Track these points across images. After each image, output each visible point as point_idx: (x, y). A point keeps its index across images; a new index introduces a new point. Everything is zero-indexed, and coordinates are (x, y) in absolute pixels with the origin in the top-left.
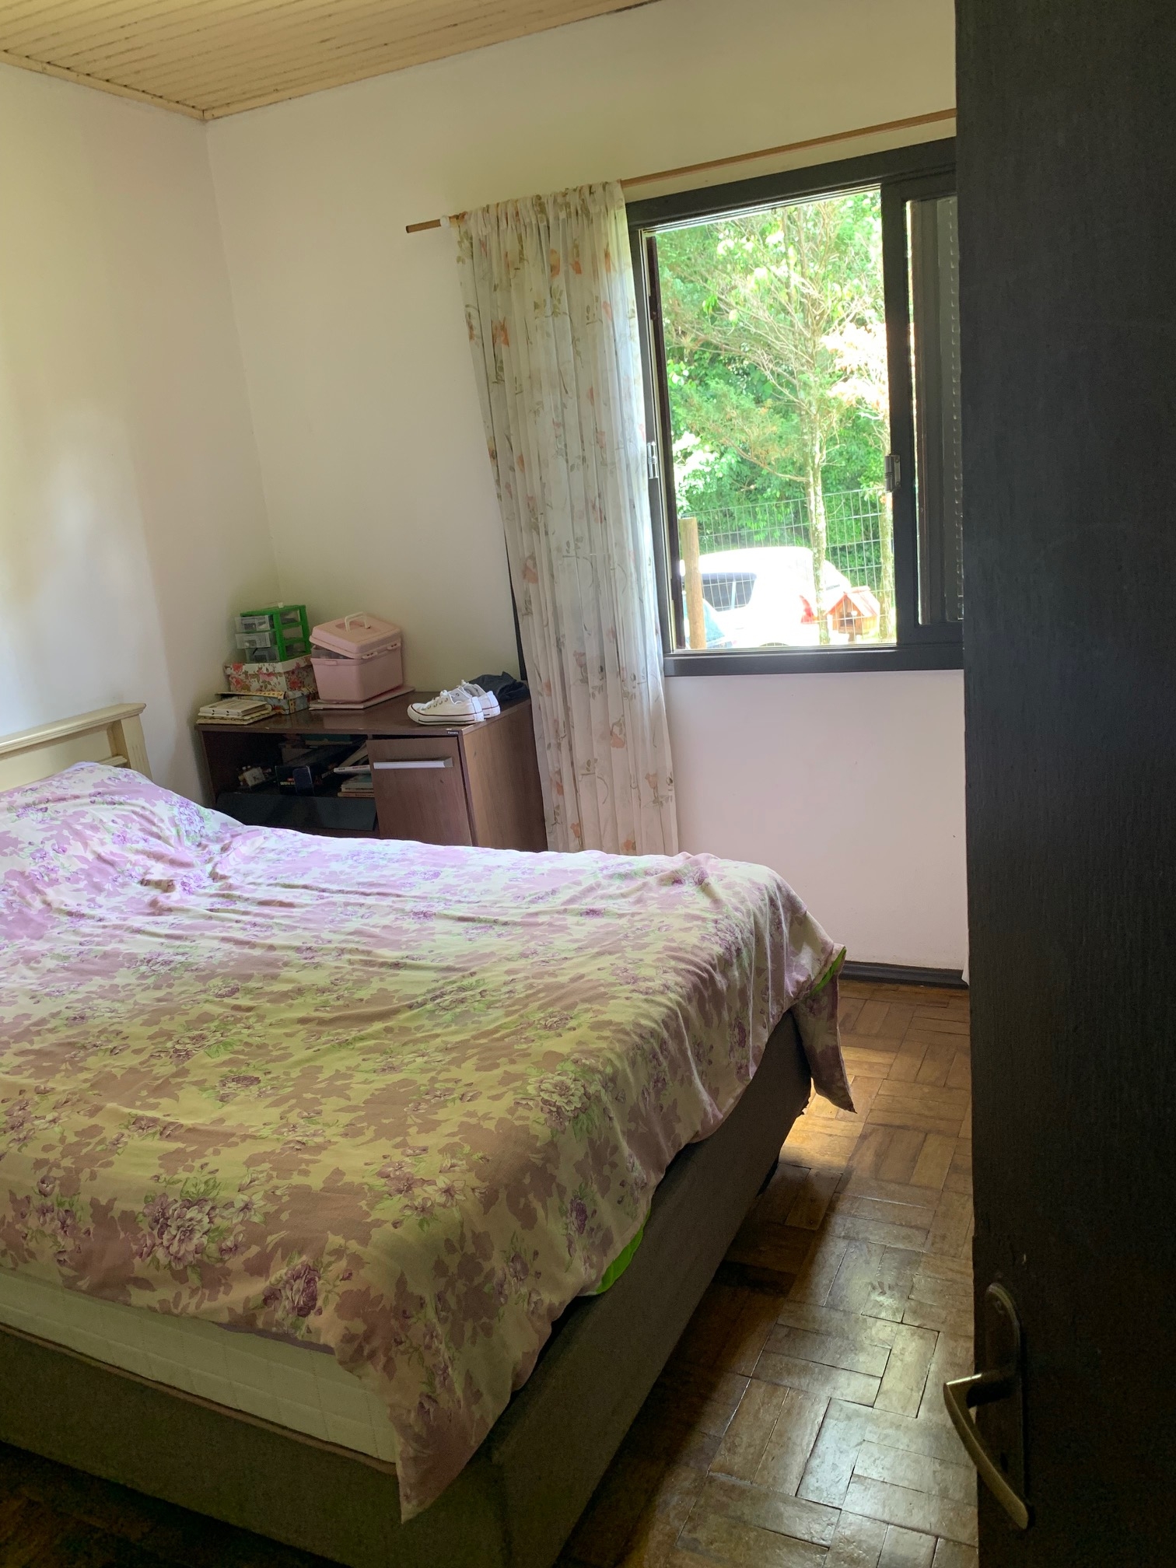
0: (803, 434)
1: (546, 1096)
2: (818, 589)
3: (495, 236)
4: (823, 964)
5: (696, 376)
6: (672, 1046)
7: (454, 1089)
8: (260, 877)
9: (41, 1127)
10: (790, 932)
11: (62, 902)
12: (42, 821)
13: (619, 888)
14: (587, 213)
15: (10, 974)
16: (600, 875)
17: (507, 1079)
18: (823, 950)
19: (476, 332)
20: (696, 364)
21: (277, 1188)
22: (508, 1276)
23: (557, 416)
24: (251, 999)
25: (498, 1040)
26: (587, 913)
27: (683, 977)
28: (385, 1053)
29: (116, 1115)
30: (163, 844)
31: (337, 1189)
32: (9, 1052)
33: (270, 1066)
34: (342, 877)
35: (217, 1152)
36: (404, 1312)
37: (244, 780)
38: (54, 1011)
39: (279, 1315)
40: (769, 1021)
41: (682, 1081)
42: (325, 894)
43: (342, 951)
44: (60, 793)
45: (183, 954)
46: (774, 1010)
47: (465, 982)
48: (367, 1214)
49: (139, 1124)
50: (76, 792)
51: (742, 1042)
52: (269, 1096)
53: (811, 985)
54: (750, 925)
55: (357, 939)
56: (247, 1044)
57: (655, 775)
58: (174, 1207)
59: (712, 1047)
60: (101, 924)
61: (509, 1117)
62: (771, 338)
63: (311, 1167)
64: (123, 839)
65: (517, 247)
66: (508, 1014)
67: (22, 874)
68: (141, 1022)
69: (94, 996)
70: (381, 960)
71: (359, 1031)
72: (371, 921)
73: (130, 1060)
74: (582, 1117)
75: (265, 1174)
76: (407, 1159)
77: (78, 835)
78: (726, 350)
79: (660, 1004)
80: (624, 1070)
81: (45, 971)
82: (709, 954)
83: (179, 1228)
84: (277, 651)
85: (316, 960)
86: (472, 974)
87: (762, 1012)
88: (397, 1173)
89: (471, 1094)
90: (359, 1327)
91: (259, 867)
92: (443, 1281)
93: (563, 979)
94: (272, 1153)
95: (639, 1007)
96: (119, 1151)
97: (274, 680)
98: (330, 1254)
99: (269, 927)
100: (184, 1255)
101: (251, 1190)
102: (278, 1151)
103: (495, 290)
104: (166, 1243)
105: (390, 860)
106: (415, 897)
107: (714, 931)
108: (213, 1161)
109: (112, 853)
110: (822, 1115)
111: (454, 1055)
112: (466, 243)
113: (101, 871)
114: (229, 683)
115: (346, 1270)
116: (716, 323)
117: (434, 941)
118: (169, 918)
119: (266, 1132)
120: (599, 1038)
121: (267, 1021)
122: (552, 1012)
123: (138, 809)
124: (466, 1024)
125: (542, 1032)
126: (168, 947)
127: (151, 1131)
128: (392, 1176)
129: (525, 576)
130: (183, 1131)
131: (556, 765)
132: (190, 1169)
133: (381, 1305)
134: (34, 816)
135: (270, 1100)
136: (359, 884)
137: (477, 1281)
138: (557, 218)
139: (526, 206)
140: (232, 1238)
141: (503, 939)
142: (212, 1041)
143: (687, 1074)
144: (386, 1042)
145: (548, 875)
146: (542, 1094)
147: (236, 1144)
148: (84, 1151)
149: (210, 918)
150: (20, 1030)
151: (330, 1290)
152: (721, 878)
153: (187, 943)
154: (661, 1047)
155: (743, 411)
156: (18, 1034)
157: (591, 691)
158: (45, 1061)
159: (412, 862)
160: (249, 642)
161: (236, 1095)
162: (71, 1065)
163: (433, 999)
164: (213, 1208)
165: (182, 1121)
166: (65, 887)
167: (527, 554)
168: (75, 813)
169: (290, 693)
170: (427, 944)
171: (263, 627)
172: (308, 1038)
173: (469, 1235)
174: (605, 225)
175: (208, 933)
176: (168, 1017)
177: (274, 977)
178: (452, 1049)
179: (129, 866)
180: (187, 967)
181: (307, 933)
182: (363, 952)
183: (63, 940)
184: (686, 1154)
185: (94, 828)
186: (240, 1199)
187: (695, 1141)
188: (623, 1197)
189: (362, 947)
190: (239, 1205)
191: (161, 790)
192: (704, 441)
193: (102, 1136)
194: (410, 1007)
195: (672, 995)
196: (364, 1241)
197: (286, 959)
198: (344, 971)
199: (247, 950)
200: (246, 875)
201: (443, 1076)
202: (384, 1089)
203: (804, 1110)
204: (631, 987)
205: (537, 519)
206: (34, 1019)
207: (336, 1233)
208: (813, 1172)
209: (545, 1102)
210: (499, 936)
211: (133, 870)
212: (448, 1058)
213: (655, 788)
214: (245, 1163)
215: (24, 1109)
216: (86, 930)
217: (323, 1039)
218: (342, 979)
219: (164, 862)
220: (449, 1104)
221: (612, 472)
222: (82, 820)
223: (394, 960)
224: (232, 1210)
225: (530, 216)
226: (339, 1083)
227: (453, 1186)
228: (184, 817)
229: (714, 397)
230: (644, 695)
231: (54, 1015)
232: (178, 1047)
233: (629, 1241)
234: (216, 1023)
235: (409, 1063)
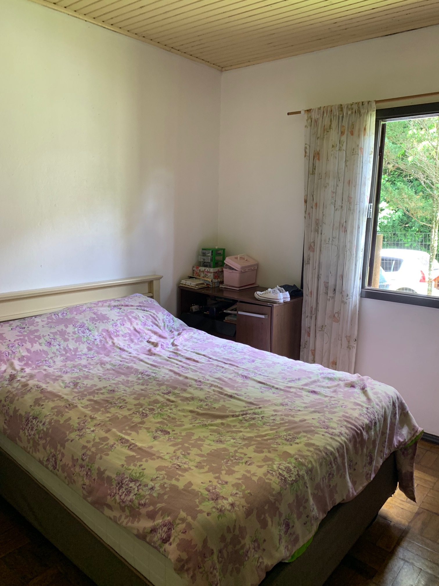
0: (433, 208)
1: (281, 472)
2: (430, 270)
3: (321, 118)
4: (412, 435)
5: (391, 181)
6: (339, 460)
7: (243, 458)
8: (189, 348)
9: (88, 432)
10: (399, 418)
11: (119, 344)
12: (119, 313)
13: (327, 383)
14: (359, 112)
15: (94, 367)
16: (320, 376)
17: (266, 459)
18: (413, 429)
19: (307, 154)
20: (391, 176)
21: (165, 483)
22: (251, 549)
23: (334, 189)
24: (175, 397)
25: (265, 440)
26: (312, 392)
27: (349, 430)
28: (219, 434)
29: (115, 435)
30: (158, 328)
31: (188, 490)
32: (86, 398)
33: (175, 428)
34: (218, 354)
35: (147, 461)
36: (204, 554)
37: (192, 309)
38: (105, 386)
39: (155, 539)
40: (384, 456)
41: (341, 476)
42: (211, 360)
43: (212, 385)
44: (127, 303)
45: (155, 373)
46: (387, 451)
47: (256, 411)
48: (198, 506)
49: (122, 441)
50: (133, 304)
51: (370, 463)
52: (172, 441)
53: (405, 444)
54: (382, 412)
55: (218, 381)
56: (169, 417)
57: (350, 337)
58: (126, 480)
59: (356, 463)
60: (130, 355)
61: (264, 477)
62: (426, 168)
63: (181, 478)
64: (145, 324)
65: (329, 123)
66: (271, 430)
67: (107, 331)
68: (133, 398)
69: (120, 383)
70: (226, 393)
71: (211, 421)
72: (225, 375)
73: (126, 413)
74: (295, 484)
75: (162, 476)
76: (218, 485)
77: (130, 320)
78: (406, 171)
79: (337, 441)
80: (317, 467)
81: (106, 369)
82: (362, 423)
83: (126, 489)
84: (212, 264)
85: (202, 387)
86: (260, 408)
87: (381, 451)
88: (213, 491)
89: (250, 462)
90: (185, 556)
91: (189, 344)
92: (222, 545)
93: (297, 419)
94: (167, 467)
95: (328, 440)
96: (113, 450)
97: (209, 274)
98: (180, 519)
99: (188, 369)
100: (126, 501)
101: (155, 482)
102: (169, 467)
103: (318, 139)
104: (120, 494)
105: (237, 351)
106: (243, 369)
107: (366, 412)
108: (145, 465)
109: (140, 329)
110: (400, 498)
111: (246, 442)
112: (310, 121)
113: (134, 335)
114: (193, 273)
115: (184, 529)
116: (404, 161)
117: (247, 389)
118: (153, 358)
119: (167, 457)
120: (308, 450)
121: (178, 408)
122: (290, 434)
123: (152, 314)
124: (254, 429)
125: (284, 442)
126: (150, 369)
127: (126, 445)
128: (211, 491)
129: (309, 249)
130: (137, 448)
131: (309, 324)
132: (135, 465)
133: (195, 549)
134: (116, 310)
135: (171, 443)
136: (224, 358)
137: (238, 547)
138: (347, 113)
139: (335, 108)
140: (144, 500)
141: (275, 395)
142: (156, 412)
143: (344, 473)
144: (221, 429)
145: (298, 371)
146: (279, 470)
147: (154, 459)
148: (100, 446)
149: (168, 360)
150: (91, 391)
151: (176, 536)
152: (372, 389)
153: (157, 369)
154: (334, 460)
155: (409, 196)
156: (91, 392)
157: (328, 298)
158: (96, 405)
159: (245, 354)
160: (203, 259)
161: (160, 437)
162: (105, 409)
163: (242, 415)
164: (140, 485)
165: (137, 444)
166: (121, 338)
167: (312, 241)
168: (130, 312)
169: (214, 280)
170: (244, 390)
171: (209, 254)
172: (192, 419)
173: (237, 527)
174: (366, 118)
175: (165, 367)
176: (143, 398)
177: (185, 390)
178: (246, 439)
179: (144, 335)
180: (155, 379)
181: (200, 375)
182: (219, 388)
183: (115, 358)
184: (337, 508)
185: (136, 318)
186: (151, 484)
187: (343, 502)
188: (306, 523)
189: (219, 385)
190: (150, 487)
191: (162, 308)
192: (390, 205)
193: (108, 442)
194: (233, 416)
195: (343, 438)
196: (194, 518)
197: (190, 383)
198: (211, 394)
199: (177, 377)
200: (184, 346)
201: (240, 451)
202: (215, 450)
203: (392, 495)
204: (325, 430)
205: (318, 228)
206: (97, 388)
207: (184, 511)
208: (392, 524)
209: (280, 474)
210: (274, 393)
211: (146, 336)
212: (244, 443)
213: (349, 342)
214: (156, 469)
215: (84, 423)
216: (124, 356)
217: (197, 421)
218: (209, 397)
219: (157, 335)
220: (240, 465)
221: (352, 213)
222: (132, 315)
223: (230, 394)
224: (147, 488)
225: (336, 112)
226: (199, 442)
227: (235, 503)
228: (167, 320)
229: (398, 189)
230: (351, 303)
231: (104, 388)
232: (144, 411)
233: (306, 542)
234: (160, 405)
235: (228, 441)
